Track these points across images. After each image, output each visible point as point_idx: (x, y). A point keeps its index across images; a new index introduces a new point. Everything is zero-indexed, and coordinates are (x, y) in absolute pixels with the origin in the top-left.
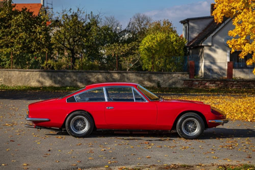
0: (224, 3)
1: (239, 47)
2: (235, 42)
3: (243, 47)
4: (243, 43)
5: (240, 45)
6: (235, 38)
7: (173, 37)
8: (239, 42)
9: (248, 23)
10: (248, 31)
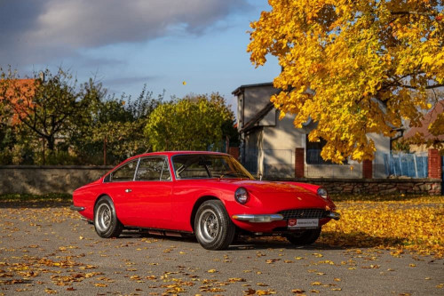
0: (268, 29)
1: (293, 106)
2: (285, 97)
3: (300, 106)
4: (300, 99)
5: (294, 104)
6: (285, 91)
7: (203, 107)
8: (292, 97)
9: (303, 58)
10: (306, 73)
